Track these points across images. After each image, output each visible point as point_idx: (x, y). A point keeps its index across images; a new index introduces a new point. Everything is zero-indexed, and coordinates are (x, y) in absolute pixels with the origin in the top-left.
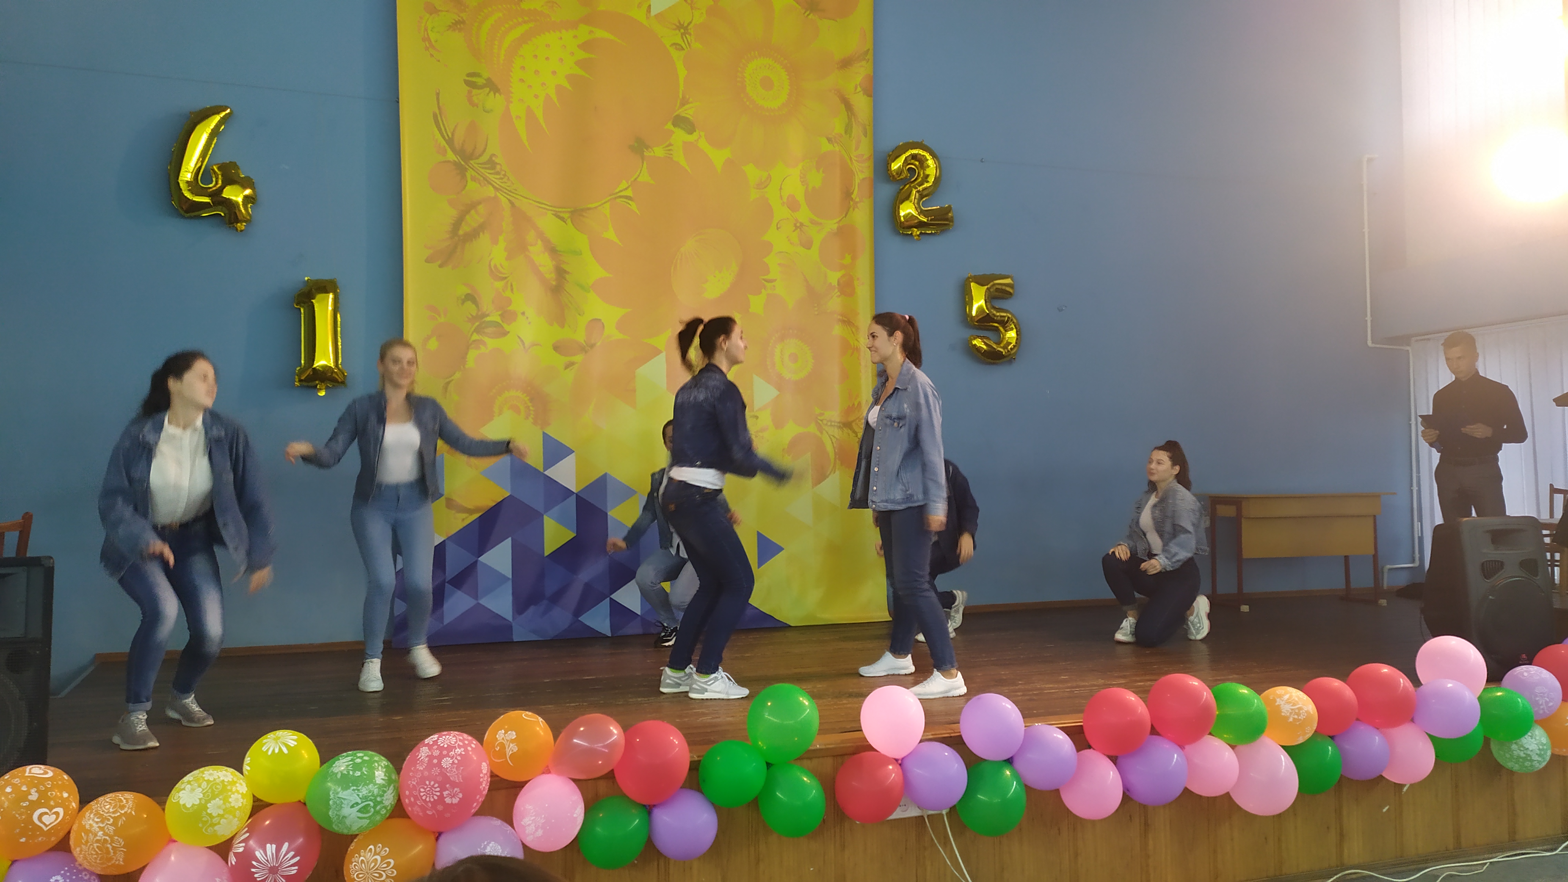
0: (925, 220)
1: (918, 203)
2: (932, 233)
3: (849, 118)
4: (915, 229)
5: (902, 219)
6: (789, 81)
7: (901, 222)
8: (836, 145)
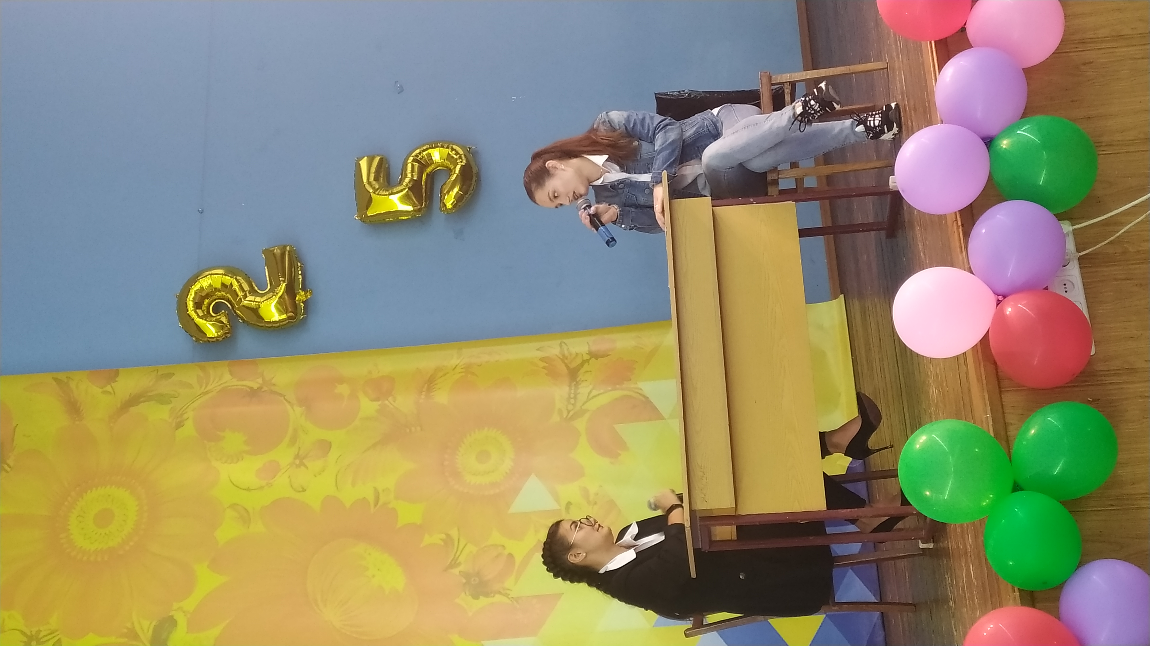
0: (283, 286)
1: (262, 295)
2: (300, 274)
3: (149, 399)
4: (297, 299)
5: (284, 316)
6: (99, 488)
7: (289, 318)
8: (185, 416)
